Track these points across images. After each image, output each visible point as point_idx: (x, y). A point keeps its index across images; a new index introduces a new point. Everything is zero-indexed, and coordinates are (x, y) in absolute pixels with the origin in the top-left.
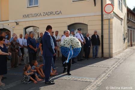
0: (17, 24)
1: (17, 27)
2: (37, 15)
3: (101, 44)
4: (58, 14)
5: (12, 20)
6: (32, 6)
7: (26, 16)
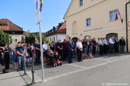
1: (81, 36)
3: (126, 45)
4: (101, 29)
5: (79, 34)
6: (89, 26)
7: (85, 31)
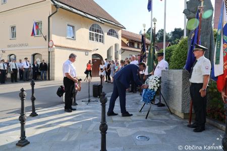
0: (3, 52)
6: (14, 38)
7: (9, 46)
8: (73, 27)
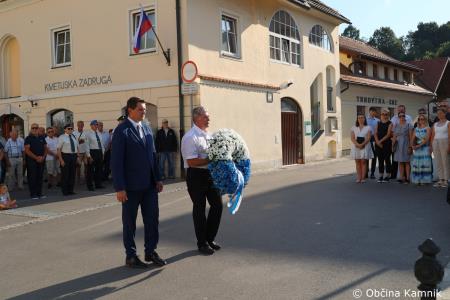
0: (34, 103)
2: (68, 85)
4: (106, 82)
5: (25, 97)
6: (64, 64)
7: (50, 87)
8: (232, 22)
